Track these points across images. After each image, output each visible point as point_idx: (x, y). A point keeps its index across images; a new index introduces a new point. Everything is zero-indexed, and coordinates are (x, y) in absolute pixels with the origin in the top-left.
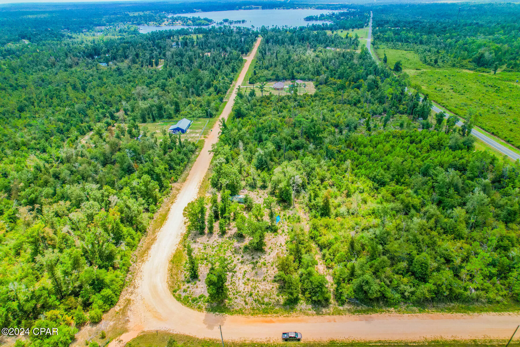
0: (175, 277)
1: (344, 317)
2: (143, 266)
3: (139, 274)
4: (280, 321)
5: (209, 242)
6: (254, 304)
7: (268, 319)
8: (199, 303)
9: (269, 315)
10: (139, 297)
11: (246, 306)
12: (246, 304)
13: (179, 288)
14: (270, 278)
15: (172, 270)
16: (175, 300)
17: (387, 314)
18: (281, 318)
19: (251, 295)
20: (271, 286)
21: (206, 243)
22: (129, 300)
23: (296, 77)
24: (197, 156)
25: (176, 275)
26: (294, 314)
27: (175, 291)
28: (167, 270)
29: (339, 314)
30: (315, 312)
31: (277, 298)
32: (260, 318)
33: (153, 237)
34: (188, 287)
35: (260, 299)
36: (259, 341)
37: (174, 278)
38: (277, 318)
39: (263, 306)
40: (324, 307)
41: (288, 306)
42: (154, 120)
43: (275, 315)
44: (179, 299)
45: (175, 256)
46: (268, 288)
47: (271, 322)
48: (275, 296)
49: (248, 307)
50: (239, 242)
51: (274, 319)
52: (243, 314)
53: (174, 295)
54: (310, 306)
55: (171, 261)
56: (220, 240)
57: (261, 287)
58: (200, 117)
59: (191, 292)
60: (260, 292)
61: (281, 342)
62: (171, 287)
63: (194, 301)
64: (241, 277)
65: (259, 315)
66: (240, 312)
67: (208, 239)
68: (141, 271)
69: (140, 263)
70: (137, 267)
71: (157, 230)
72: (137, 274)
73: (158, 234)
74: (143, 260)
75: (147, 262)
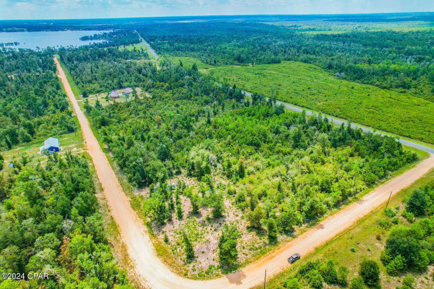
1: (308, 232)
2: (137, 271)
3: (141, 279)
4: (278, 254)
5: (175, 228)
6: (252, 252)
7: (270, 256)
8: (214, 273)
9: (268, 254)
11: (248, 257)
12: (247, 255)
13: (187, 271)
14: (245, 231)
15: (165, 261)
16: (192, 280)
17: (327, 220)
18: (276, 251)
19: (244, 248)
20: (251, 236)
21: (174, 229)
23: (123, 86)
24: (94, 166)
25: (173, 263)
26: (281, 245)
27: (186, 275)
28: (162, 264)
29: (305, 231)
30: (291, 238)
31: (262, 241)
32: (263, 259)
33: (121, 245)
34: (194, 266)
35: (252, 247)
36: (277, 272)
37: (174, 266)
38: (274, 253)
39: (259, 251)
40: (293, 232)
41: (273, 243)
42: (10, 147)
43: (271, 252)
44: (194, 278)
45: (157, 250)
46: (249, 238)
47: (273, 257)
48: (259, 241)
49: (249, 256)
50: (198, 217)
51: (273, 255)
52: (251, 262)
53: (188, 278)
54: (285, 236)
55: (158, 255)
56: (183, 222)
57: (246, 239)
58: (62, 134)
59: (199, 268)
60: (248, 243)
61: (290, 266)
62: (180, 274)
63: (207, 273)
65: (262, 257)
66: (247, 262)
67: (172, 226)
68: (140, 276)
69: (131, 270)
70: (131, 274)
71: (118, 238)
72: (138, 280)
73: (123, 240)
74: (131, 266)
75: (137, 266)
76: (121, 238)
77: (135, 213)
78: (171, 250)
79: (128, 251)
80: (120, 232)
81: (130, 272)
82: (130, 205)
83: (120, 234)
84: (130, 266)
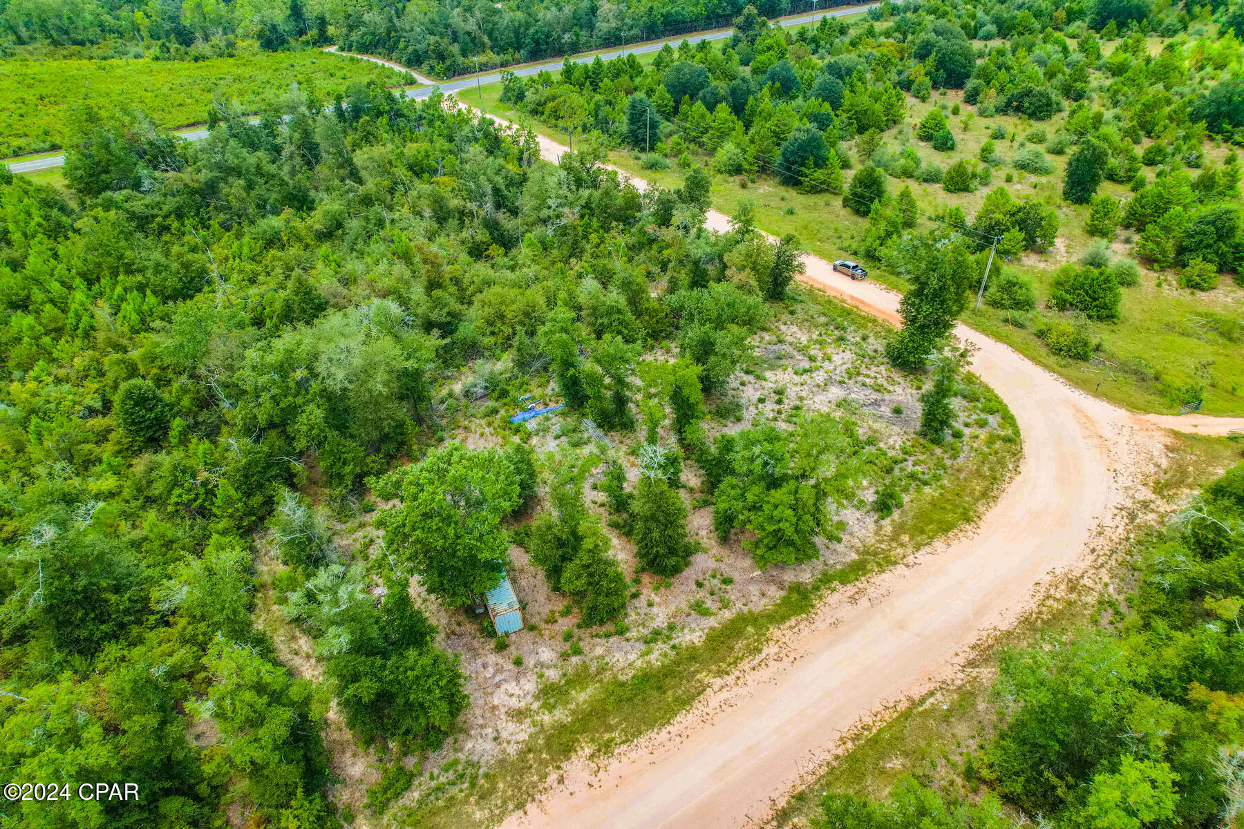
0: (985, 470)
2: (1083, 566)
10: (1125, 481)
13: (991, 441)
15: (984, 494)
22: (1159, 489)
25: (978, 474)
27: (1009, 440)
28: (1004, 501)
34: (967, 425)
37: (992, 469)
44: (1008, 419)
45: (945, 528)
53: (1016, 433)
55: (968, 520)
64: (821, 373)
68: (1093, 551)
69: (1090, 584)
70: (1106, 579)
71: (943, 702)
72: (1113, 552)
73: (951, 673)
74: (1072, 589)
75: (1058, 572)
76: (944, 687)
77: (718, 682)
78: (927, 490)
79: (1004, 626)
80: (903, 706)
81: (1099, 587)
82: (642, 740)
83: (914, 704)
84: (1074, 596)
